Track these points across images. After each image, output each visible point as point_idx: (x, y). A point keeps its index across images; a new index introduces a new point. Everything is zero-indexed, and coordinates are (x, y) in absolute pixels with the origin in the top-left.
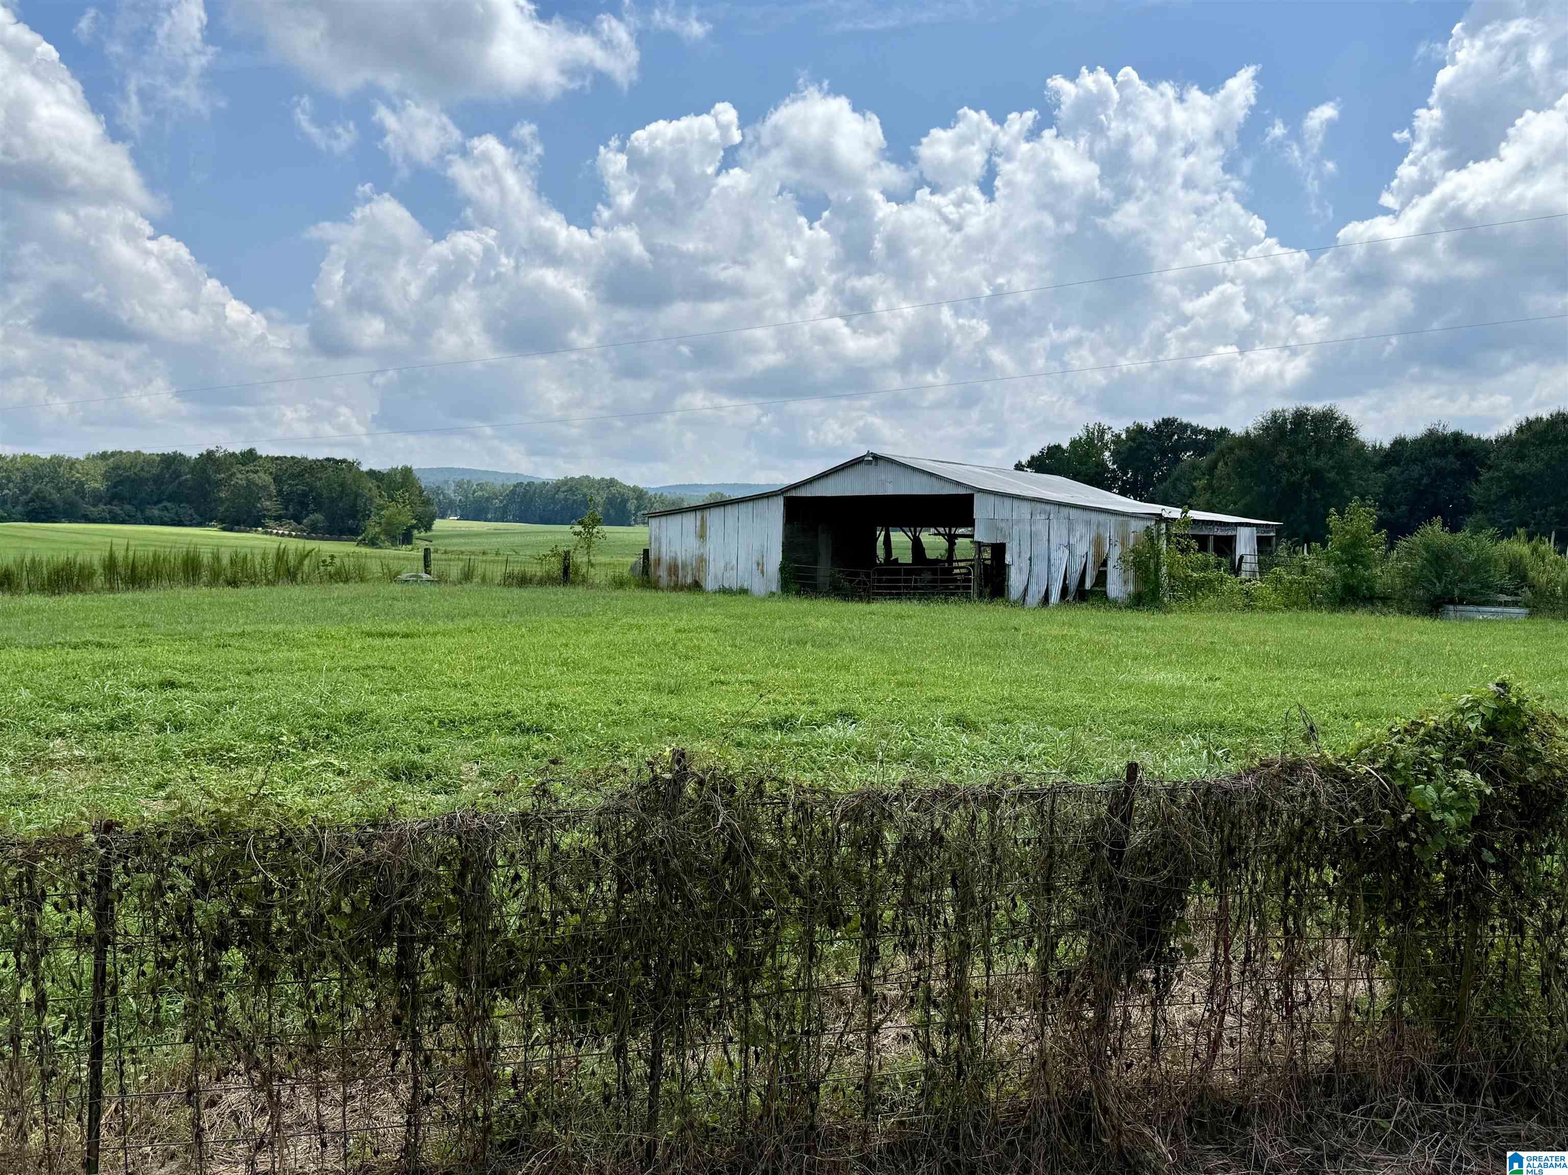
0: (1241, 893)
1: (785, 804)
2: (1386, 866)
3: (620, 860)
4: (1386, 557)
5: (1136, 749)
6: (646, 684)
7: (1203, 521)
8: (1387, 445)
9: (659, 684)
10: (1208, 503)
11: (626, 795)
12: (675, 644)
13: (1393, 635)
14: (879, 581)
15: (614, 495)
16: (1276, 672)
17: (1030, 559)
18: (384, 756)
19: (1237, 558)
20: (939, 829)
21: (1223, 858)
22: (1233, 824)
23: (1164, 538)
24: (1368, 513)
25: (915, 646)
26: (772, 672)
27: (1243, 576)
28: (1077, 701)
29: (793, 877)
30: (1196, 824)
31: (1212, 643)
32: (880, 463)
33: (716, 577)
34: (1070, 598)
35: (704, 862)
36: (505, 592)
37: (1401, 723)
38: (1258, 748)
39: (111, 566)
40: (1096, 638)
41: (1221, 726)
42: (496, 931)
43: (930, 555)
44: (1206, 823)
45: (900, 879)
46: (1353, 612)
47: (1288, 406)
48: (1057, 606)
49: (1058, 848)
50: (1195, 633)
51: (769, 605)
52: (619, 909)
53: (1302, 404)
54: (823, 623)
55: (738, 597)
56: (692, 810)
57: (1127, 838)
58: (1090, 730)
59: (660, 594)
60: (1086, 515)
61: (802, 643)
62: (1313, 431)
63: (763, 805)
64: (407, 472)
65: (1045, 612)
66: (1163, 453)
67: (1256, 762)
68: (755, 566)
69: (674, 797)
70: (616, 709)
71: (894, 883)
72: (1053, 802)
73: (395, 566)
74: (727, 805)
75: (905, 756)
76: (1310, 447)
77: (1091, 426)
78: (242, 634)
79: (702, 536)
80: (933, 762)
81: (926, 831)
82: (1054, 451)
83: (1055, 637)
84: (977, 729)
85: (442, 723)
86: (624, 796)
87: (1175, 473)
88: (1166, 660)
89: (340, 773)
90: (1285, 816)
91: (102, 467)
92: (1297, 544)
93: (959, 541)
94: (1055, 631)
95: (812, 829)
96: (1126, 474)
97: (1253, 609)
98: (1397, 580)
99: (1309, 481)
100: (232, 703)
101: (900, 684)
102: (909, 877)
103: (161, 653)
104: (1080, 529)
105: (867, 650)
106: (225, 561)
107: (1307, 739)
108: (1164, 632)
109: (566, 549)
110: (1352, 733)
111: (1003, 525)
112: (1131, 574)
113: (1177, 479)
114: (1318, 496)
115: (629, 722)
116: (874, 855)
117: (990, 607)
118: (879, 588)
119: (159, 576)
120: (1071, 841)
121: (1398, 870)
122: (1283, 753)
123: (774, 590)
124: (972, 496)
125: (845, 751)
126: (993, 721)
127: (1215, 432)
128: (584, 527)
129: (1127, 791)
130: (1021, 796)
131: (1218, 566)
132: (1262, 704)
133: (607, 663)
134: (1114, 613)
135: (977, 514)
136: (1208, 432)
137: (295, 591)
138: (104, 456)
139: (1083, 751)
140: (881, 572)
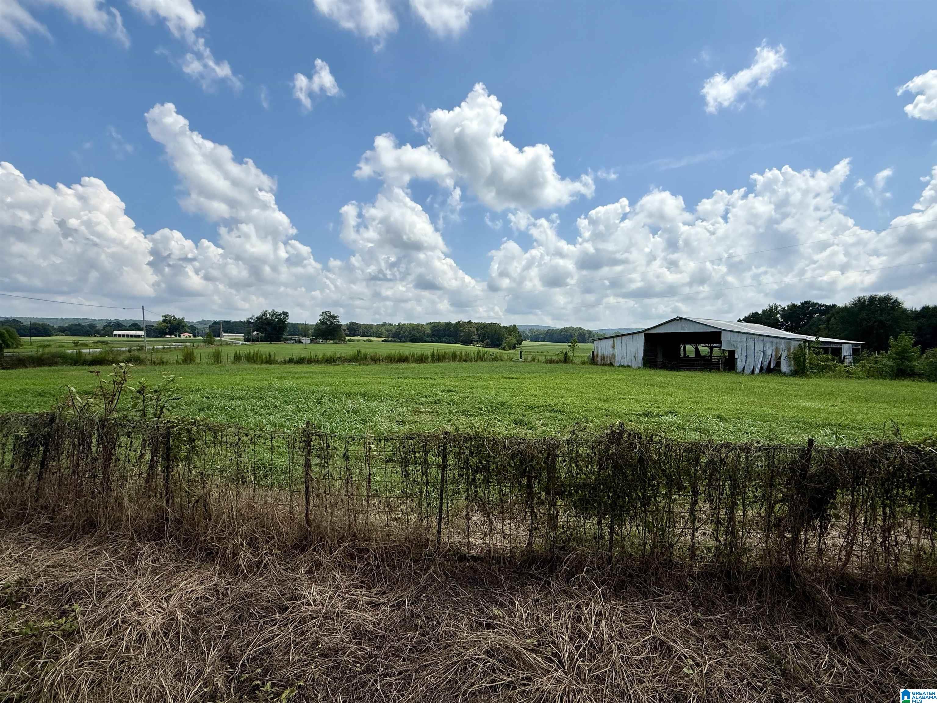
3: (600, 459)
4: (920, 357)
6: (595, 398)
7: (826, 342)
10: (827, 334)
11: (602, 437)
12: (605, 384)
13: (926, 390)
14: (682, 364)
15: (581, 333)
16: (864, 404)
17: (746, 356)
18: (512, 417)
19: (843, 357)
20: (723, 458)
23: (807, 348)
24: (910, 338)
25: (698, 388)
27: (845, 364)
28: (770, 412)
30: (841, 465)
31: (832, 391)
32: (682, 320)
33: (618, 361)
34: (764, 371)
35: (630, 462)
36: (545, 365)
39: (433, 355)
40: (777, 387)
41: (839, 425)
42: (558, 477)
43: (702, 354)
45: (707, 476)
47: (867, 295)
48: (758, 375)
49: (776, 470)
50: (823, 387)
51: (638, 372)
52: (599, 475)
53: (873, 294)
54: (660, 379)
55: (627, 368)
56: (626, 444)
57: (808, 469)
59: (598, 367)
60: (771, 339)
61: (652, 386)
62: (880, 305)
63: (653, 444)
64: (515, 326)
65: (753, 377)
66: (805, 315)
67: (871, 442)
68: (633, 357)
69: (620, 439)
72: (774, 452)
73: (511, 356)
76: (877, 311)
77: (771, 305)
78: (469, 377)
79: (613, 347)
80: (709, 432)
81: (718, 459)
82: (755, 315)
83: (758, 386)
84: (726, 421)
85: (529, 407)
87: (811, 323)
88: (810, 397)
89: (499, 421)
91: (430, 326)
92: (871, 351)
93: (715, 349)
94: (758, 384)
95: (672, 454)
96: (787, 323)
97: (851, 377)
98: (927, 367)
99: (877, 325)
100: (468, 397)
101: (692, 402)
102: (711, 475)
103: (448, 382)
104: (768, 345)
105: (678, 389)
106: (463, 354)
107: (895, 434)
108: (808, 385)
109: (566, 351)
111: (734, 343)
112: (792, 362)
113: (812, 325)
114: (884, 332)
117: (729, 374)
119: (445, 358)
120: (782, 468)
122: (884, 439)
123: (640, 366)
124: (720, 332)
126: (734, 418)
127: (830, 306)
128: (572, 344)
130: (760, 449)
131: (833, 360)
133: (581, 390)
134: (784, 378)
135: (723, 339)
136: (826, 306)
137: (483, 364)
138: (430, 323)
140: (683, 360)
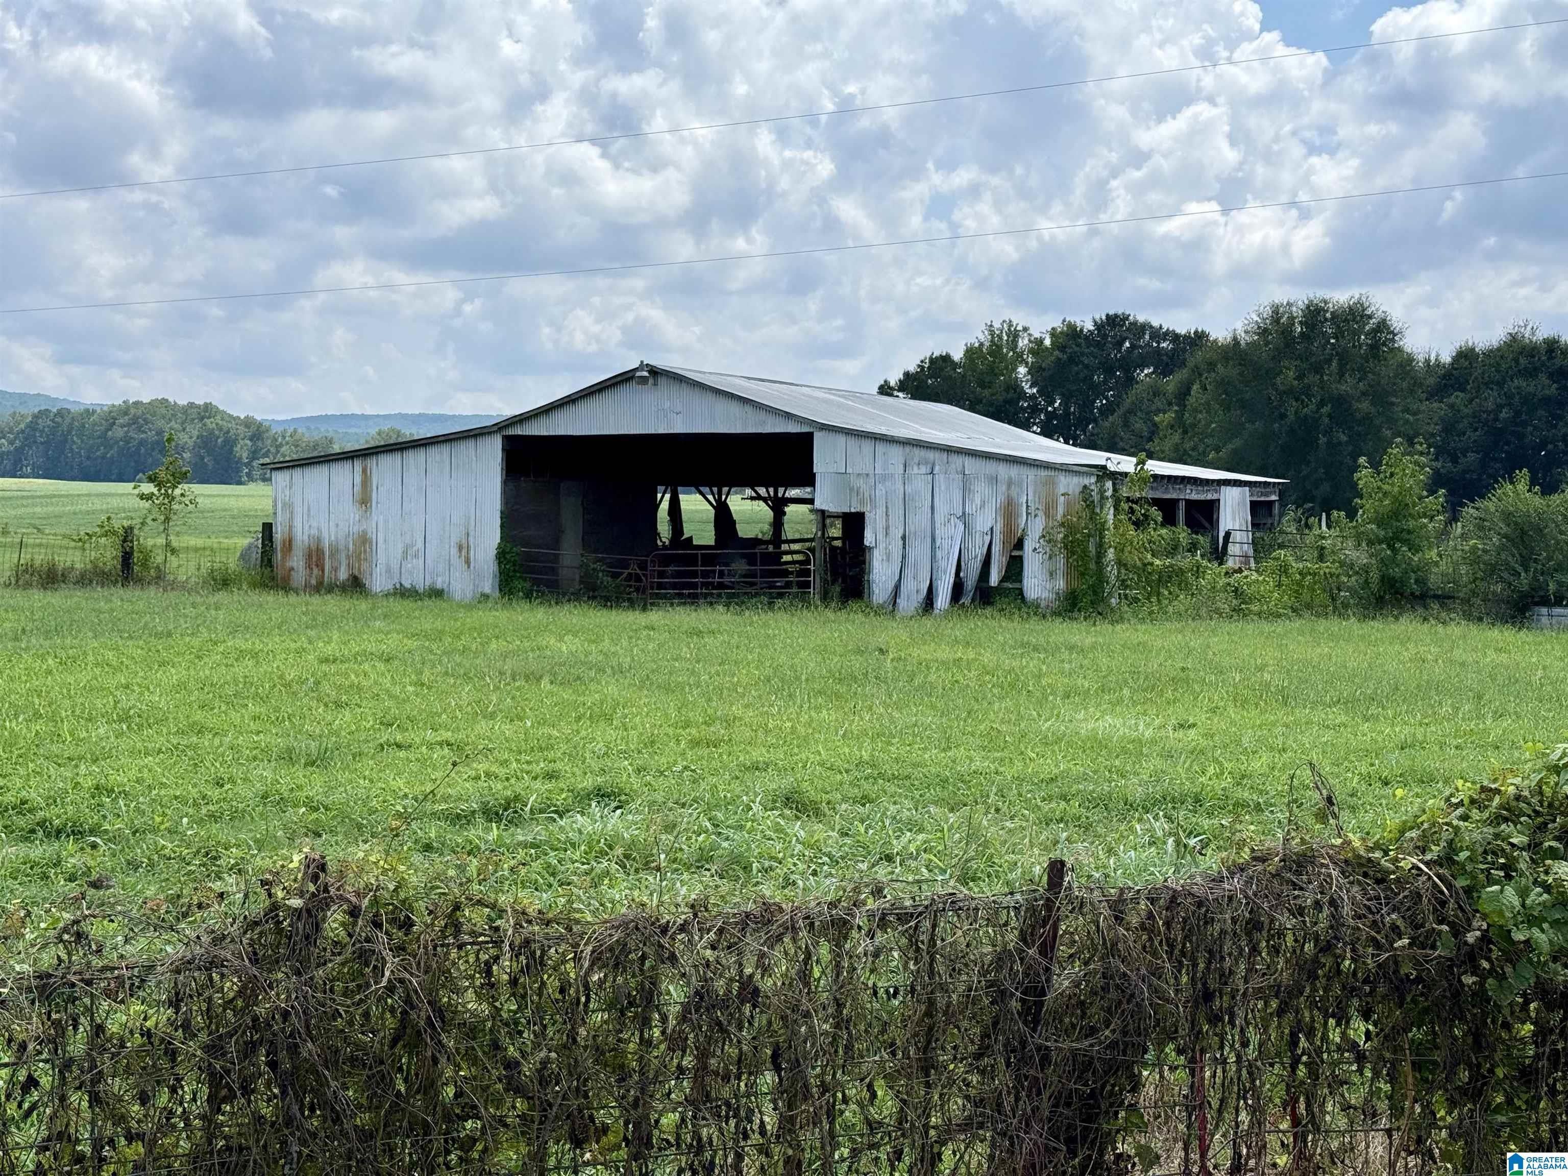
0: (1224, 1062)
1: (498, 944)
2: (1445, 1014)
3: (214, 1049)
4: (1444, 534)
5: (1068, 839)
6: (266, 751)
7: (1170, 478)
8: (1446, 358)
9: (290, 750)
10: (1176, 448)
11: (224, 937)
12: (318, 683)
13: (1457, 654)
14: (661, 574)
15: (211, 432)
16: (1280, 714)
17: (904, 538)
19: (1222, 535)
20: (751, 976)
21: (1196, 1006)
22: (1210, 952)
23: (1109, 504)
24: (1416, 463)
25: (719, 680)
26: (483, 726)
27: (1231, 563)
28: (977, 764)
29: (511, 1065)
30: (1155, 954)
31: (1183, 669)
32: (662, 381)
33: (389, 570)
34: (966, 600)
35: (358, 1046)
36: (18, 598)
37: (1465, 790)
38: (1249, 829)
40: (1007, 663)
41: (1197, 800)
44: (1170, 953)
45: (688, 1061)
46: (1397, 618)
47: (1299, 298)
48: (947, 614)
49: (941, 1001)
50: (1158, 654)
51: (479, 616)
52: (211, 1130)
53: (1319, 294)
54: (568, 646)
55: (427, 602)
56: (338, 959)
57: (1048, 980)
58: (997, 810)
59: (293, 598)
60: (991, 467)
61: (534, 678)
62: (1336, 338)
63: (460, 947)
65: (928, 622)
66: (1109, 370)
67: (1246, 854)
68: (454, 551)
69: (307, 937)
70: (214, 793)
71: (679, 1067)
72: (934, 926)
74: (399, 949)
75: (702, 861)
76: (1329, 361)
77: (997, 325)
79: (364, 501)
80: (747, 868)
81: (732, 980)
82: (941, 363)
83: (943, 663)
84: (818, 813)
86: (219, 939)
87: (1127, 403)
88: (1114, 697)
90: (1290, 939)
92: (1310, 513)
93: (790, 509)
94: (944, 653)
95: (543, 984)
96: (1051, 403)
97: (1244, 614)
98: (1463, 569)
99: (1330, 416)
101: (695, 743)
102: (703, 1056)
104: (981, 490)
105: (641, 688)
107: (1322, 817)
108: (1110, 652)
109: (126, 523)
110: (1394, 807)
111: (860, 483)
112: (1060, 561)
113: (1130, 412)
114: (1344, 438)
115: (237, 816)
116: (646, 1022)
117: (842, 615)
118: (660, 586)
120: (962, 988)
121: (1462, 1019)
122: (1286, 840)
123: (487, 590)
124: (809, 437)
125: (603, 853)
126: (845, 800)
127: (1187, 337)
128: (159, 485)
129: (1049, 905)
130: (883, 918)
131: (1193, 548)
132: (1259, 764)
133: (198, 716)
134: (1034, 624)
135: (819, 466)
136: (1176, 337)
139: (986, 844)
140: (667, 560)
